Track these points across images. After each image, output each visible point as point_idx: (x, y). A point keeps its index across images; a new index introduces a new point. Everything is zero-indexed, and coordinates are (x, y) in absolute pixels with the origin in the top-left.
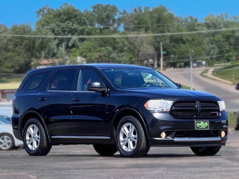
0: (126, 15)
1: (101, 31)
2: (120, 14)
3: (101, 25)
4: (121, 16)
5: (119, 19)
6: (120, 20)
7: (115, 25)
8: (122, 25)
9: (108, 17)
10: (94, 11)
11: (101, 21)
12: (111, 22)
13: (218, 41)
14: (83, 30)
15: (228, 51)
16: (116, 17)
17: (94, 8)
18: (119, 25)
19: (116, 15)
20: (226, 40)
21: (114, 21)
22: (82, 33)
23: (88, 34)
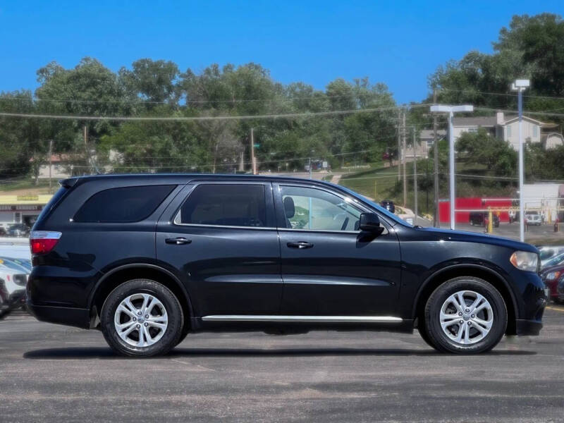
0: (191, 79)
1: (149, 108)
2: (181, 76)
3: (148, 95)
4: (181, 80)
5: (178, 86)
6: (180, 87)
7: (173, 96)
8: (184, 95)
9: (160, 81)
10: (136, 71)
11: (147, 88)
12: (165, 91)
13: (350, 128)
14: (117, 105)
15: (367, 146)
16: (174, 82)
17: (137, 65)
18: (178, 95)
19: (174, 78)
20: (363, 125)
21: (170, 89)
22: (115, 109)
23: (127, 112)
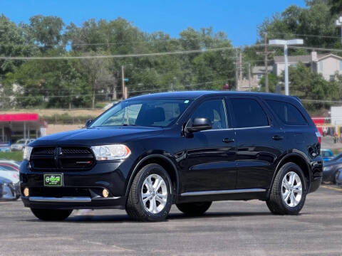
0: (75, 30)
1: (43, 50)
2: (67, 28)
3: (42, 43)
4: (68, 30)
5: (65, 35)
6: (67, 37)
7: (61, 43)
8: (70, 42)
9: (51, 32)
10: (32, 25)
11: (42, 37)
12: (55, 39)
14: (20, 49)
16: (62, 33)
17: (33, 20)
18: (65, 43)
19: (61, 29)
20: (208, 63)
21: (58, 38)
22: (17, 53)
23: (26, 54)
